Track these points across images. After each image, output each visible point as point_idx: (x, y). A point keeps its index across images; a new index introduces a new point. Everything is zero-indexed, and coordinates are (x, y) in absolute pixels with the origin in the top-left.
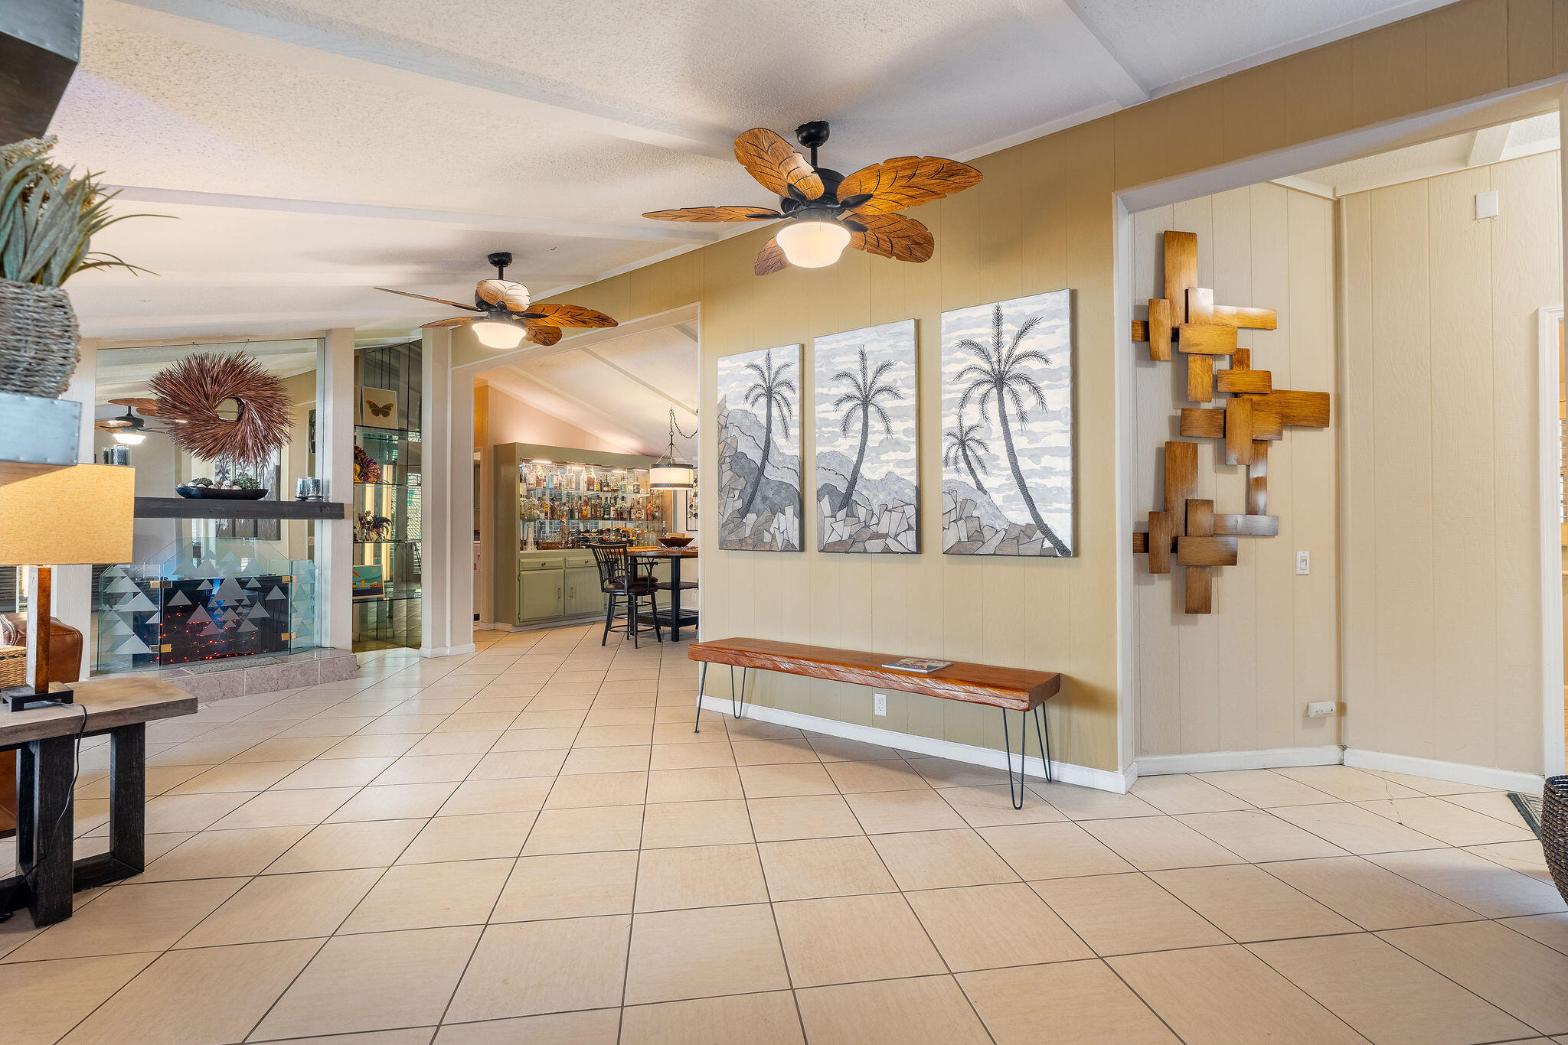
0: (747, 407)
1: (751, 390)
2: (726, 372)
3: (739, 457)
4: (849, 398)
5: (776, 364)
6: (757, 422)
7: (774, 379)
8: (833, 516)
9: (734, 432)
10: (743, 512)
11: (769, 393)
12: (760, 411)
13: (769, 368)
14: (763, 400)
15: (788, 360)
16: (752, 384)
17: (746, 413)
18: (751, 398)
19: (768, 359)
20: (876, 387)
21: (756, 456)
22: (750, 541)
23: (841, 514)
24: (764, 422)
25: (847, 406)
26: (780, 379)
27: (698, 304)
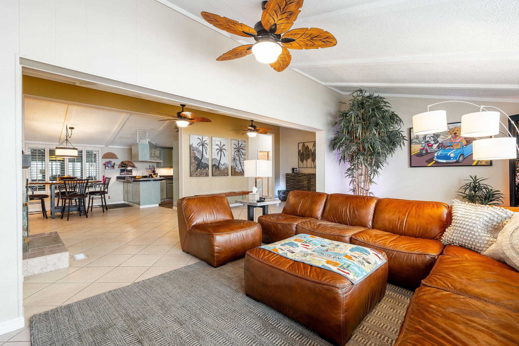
0: (198, 147)
1: (199, 143)
3: (196, 158)
4: (218, 149)
5: (204, 139)
6: (200, 150)
8: (216, 170)
10: (197, 169)
11: (203, 145)
12: (201, 148)
13: (203, 140)
14: (201, 146)
15: (207, 139)
16: (199, 142)
18: (199, 145)
19: (202, 138)
20: (223, 148)
21: (200, 157)
22: (199, 175)
23: (217, 170)
24: (202, 151)
25: (218, 150)
26: (205, 143)
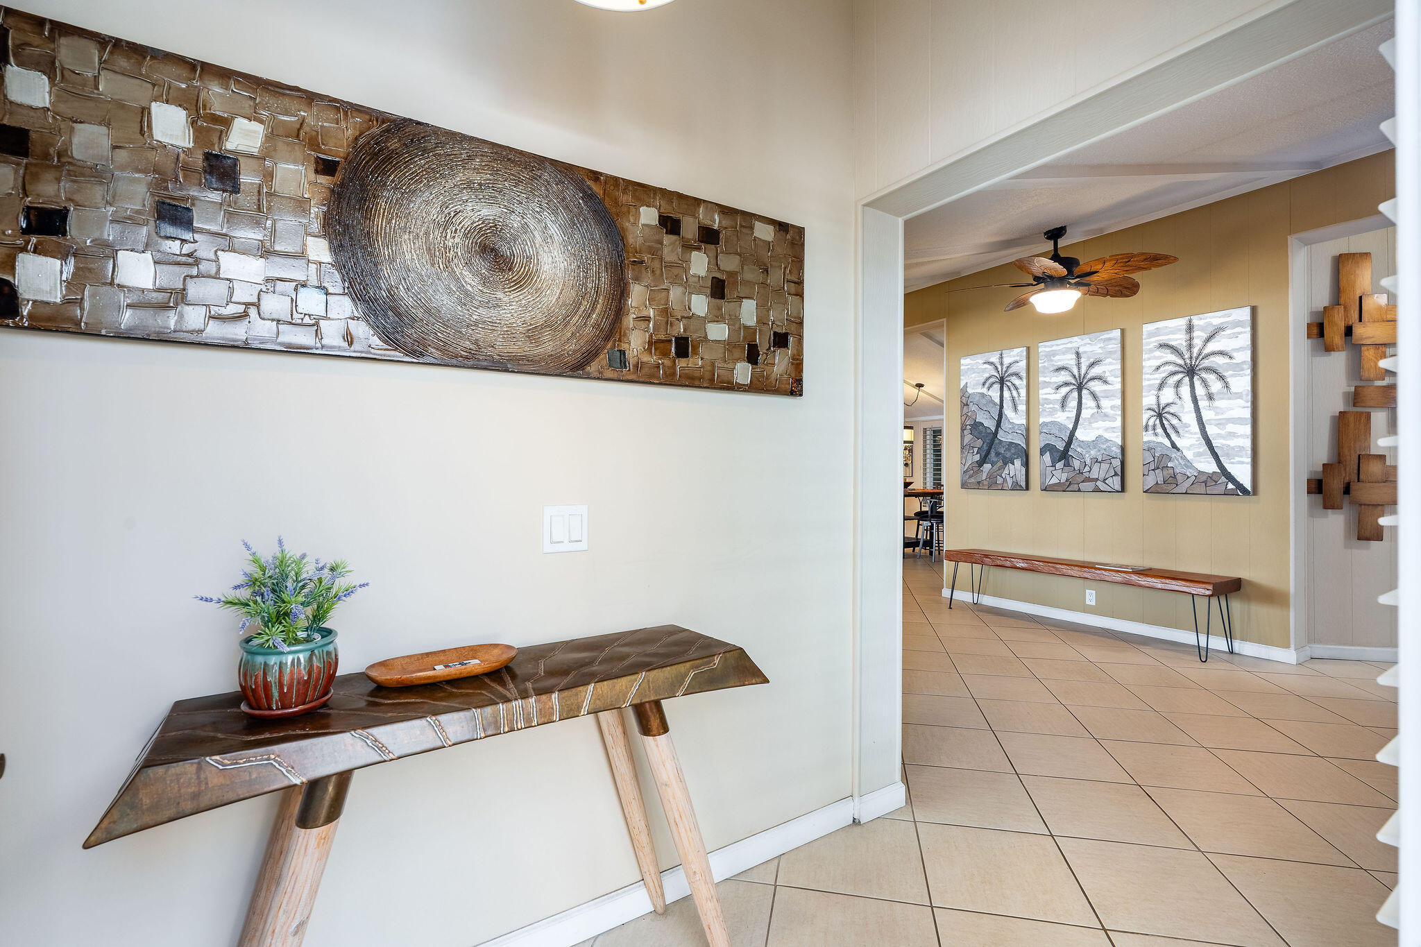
0: (984, 390)
1: (988, 379)
2: (967, 367)
3: (977, 426)
4: (1067, 384)
5: (1007, 361)
6: (992, 402)
7: (1006, 371)
8: (1053, 466)
9: (973, 408)
10: (980, 464)
11: (1002, 381)
12: (994, 394)
13: (1002, 364)
14: (997, 386)
15: (1017, 358)
16: (988, 375)
17: (983, 395)
18: (987, 385)
19: (1001, 358)
20: (1089, 376)
21: (990, 424)
22: (986, 483)
23: (1060, 465)
24: (997, 401)
25: (1064, 390)
26: (1010, 371)
27: (945, 320)
